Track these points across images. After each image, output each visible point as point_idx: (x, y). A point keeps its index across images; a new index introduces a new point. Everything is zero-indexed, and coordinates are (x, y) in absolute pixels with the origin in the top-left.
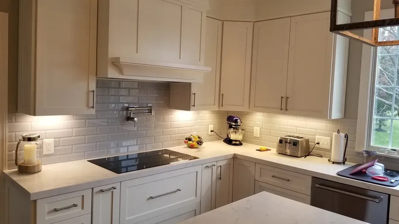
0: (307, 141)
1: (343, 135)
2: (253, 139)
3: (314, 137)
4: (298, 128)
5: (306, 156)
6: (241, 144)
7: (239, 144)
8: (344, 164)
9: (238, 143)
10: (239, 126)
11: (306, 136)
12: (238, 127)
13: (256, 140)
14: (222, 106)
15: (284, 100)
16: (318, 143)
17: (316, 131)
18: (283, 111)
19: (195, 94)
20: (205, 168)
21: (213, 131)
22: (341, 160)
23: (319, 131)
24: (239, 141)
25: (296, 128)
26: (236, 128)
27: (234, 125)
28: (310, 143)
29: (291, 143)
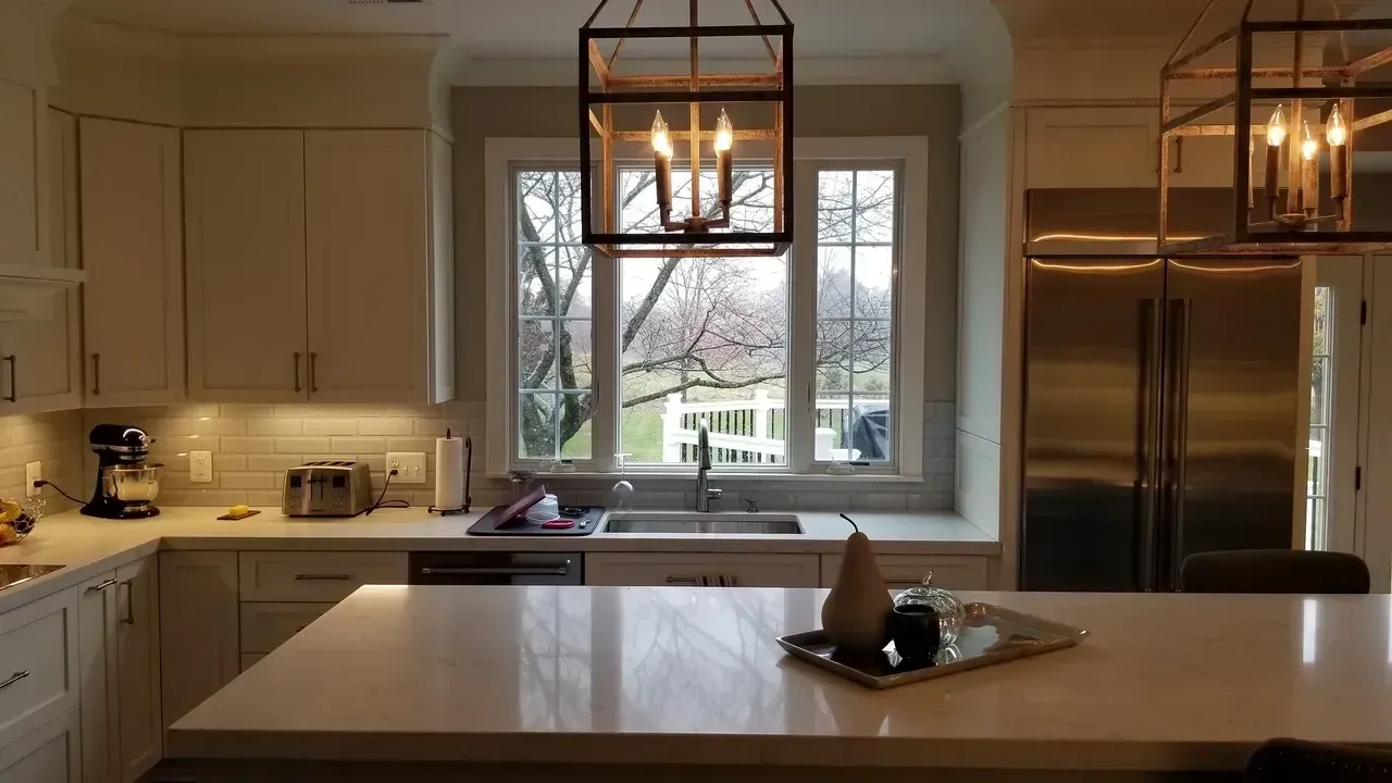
0: (365, 470)
1: (459, 441)
2: (190, 493)
3: (382, 456)
4: (334, 439)
5: (369, 511)
6: (154, 513)
7: (146, 512)
8: (467, 511)
9: (143, 508)
10: (145, 453)
11: (358, 458)
12: (143, 457)
13: (197, 492)
14: (96, 392)
15: (302, 362)
16: (394, 473)
17: (386, 441)
18: (303, 392)
19: (12, 359)
20: (85, 594)
21: (46, 483)
22: (459, 502)
23: (395, 439)
24: (146, 502)
25: (327, 439)
26: (135, 461)
27: (125, 454)
28: (372, 475)
29: (326, 481)
